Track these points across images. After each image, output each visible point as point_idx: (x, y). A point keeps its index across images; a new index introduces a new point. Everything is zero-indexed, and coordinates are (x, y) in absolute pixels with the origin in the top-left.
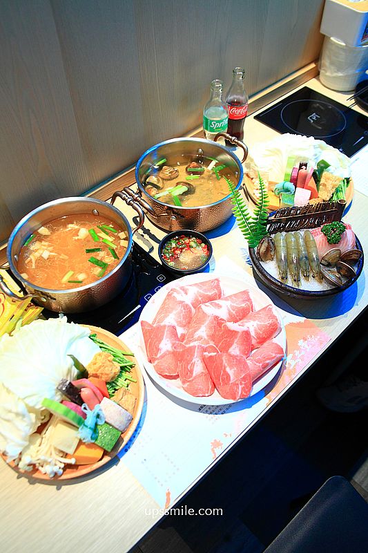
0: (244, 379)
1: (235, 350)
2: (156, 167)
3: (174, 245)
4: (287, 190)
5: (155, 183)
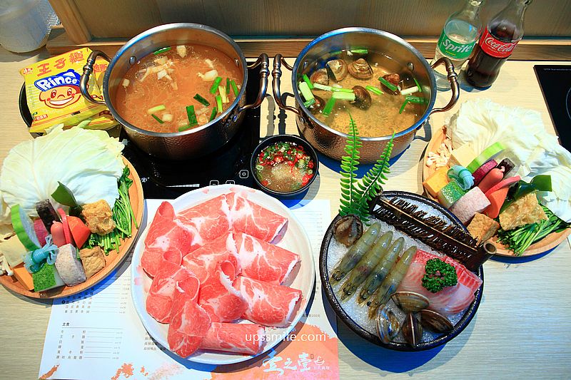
0: (191, 339)
1: (215, 303)
2: (349, 53)
3: (283, 150)
4: (461, 181)
5: (333, 71)
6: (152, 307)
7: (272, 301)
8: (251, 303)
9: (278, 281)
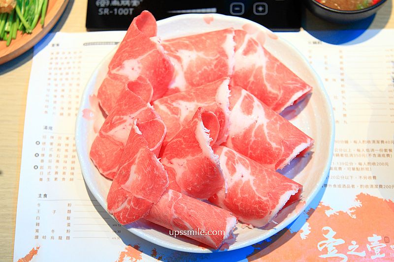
6: (97, 152)
7: (258, 186)
8: (229, 181)
9: (273, 165)
